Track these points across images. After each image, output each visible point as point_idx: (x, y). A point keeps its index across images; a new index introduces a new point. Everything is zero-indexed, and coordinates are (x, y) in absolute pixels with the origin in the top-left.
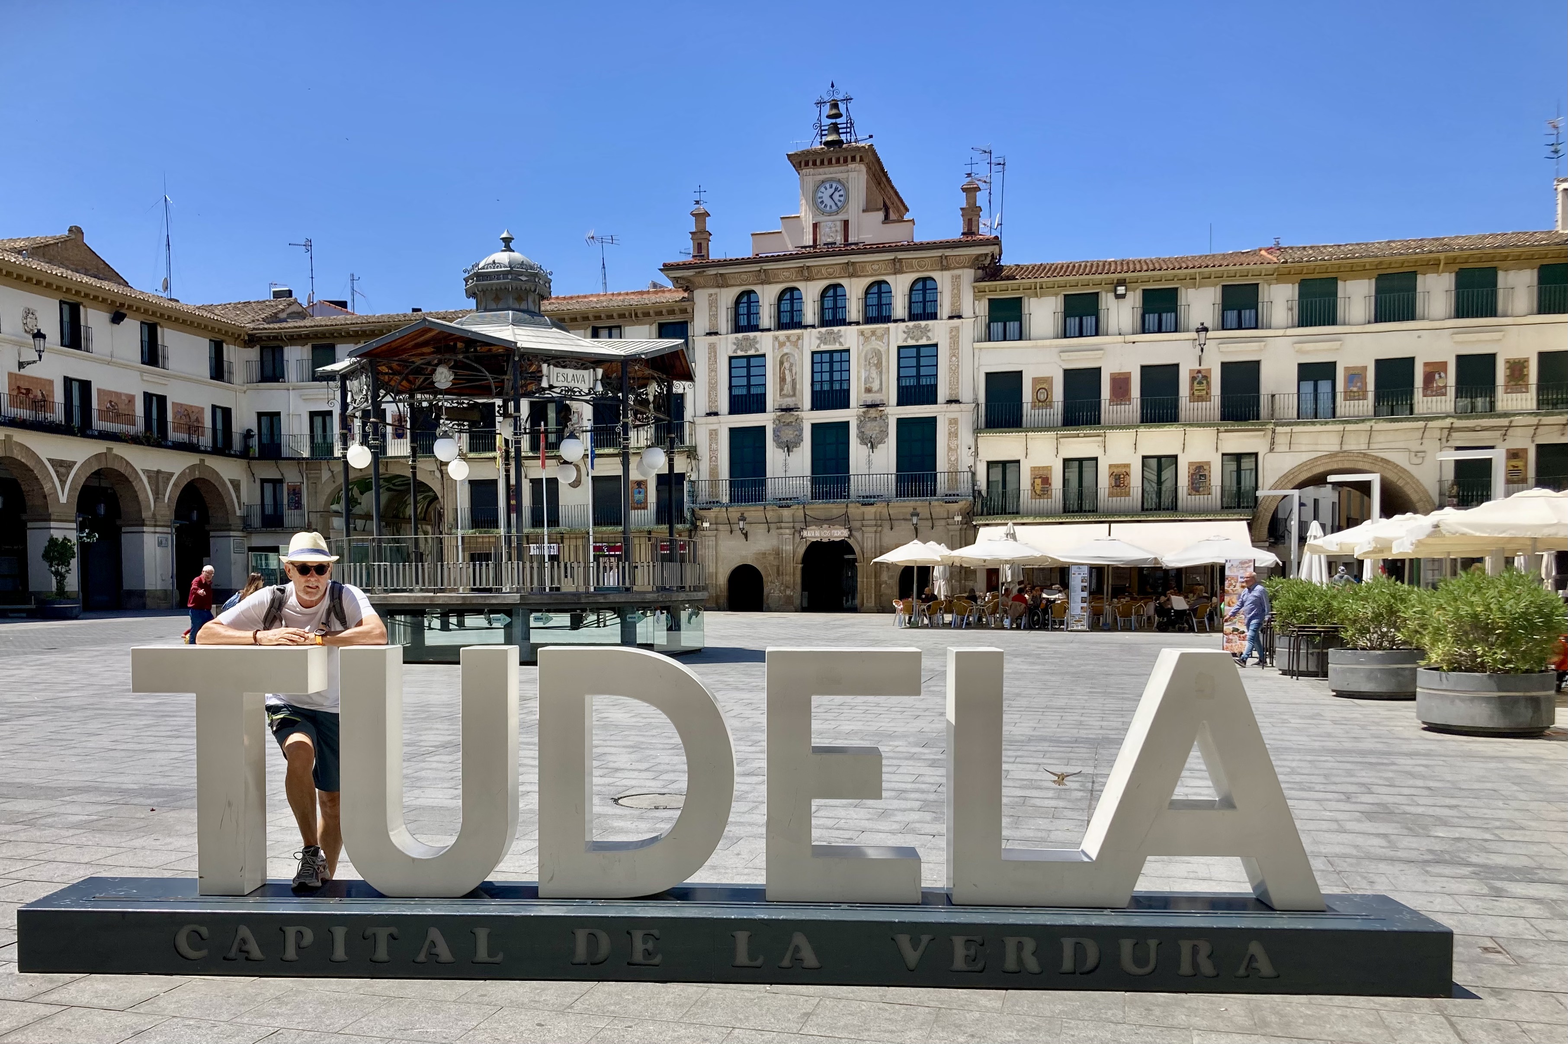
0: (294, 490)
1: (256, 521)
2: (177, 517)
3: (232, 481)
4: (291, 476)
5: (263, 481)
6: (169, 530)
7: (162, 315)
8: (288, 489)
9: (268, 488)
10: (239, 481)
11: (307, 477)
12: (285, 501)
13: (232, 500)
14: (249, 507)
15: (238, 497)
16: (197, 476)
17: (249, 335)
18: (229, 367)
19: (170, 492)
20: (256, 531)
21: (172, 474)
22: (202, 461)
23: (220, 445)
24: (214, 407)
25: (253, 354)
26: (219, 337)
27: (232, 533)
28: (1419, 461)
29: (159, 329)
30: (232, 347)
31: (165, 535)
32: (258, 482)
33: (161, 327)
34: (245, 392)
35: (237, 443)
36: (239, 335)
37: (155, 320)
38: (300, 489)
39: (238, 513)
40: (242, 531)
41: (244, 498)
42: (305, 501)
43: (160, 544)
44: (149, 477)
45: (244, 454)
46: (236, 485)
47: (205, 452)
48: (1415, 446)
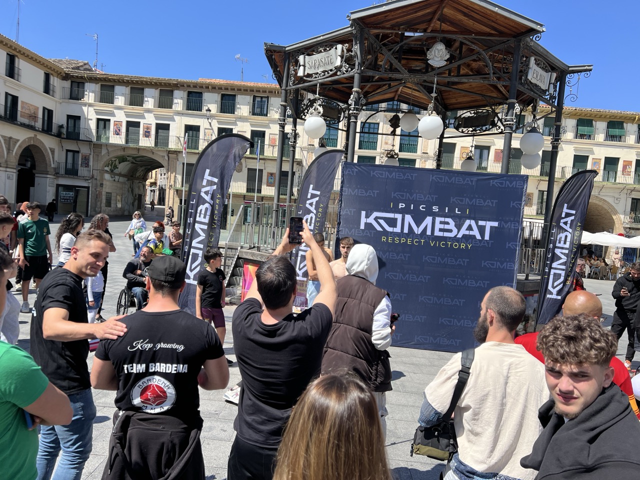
0: (85, 157)
1: (62, 171)
2: (19, 164)
3: (50, 149)
4: (85, 150)
5: (68, 151)
6: (15, 171)
7: (20, 51)
8: (82, 157)
9: (70, 155)
10: (54, 149)
11: (94, 152)
12: (80, 163)
13: (49, 158)
14: (59, 163)
15: (53, 158)
16: (32, 143)
17: (66, 74)
18: (53, 88)
19: (16, 150)
20: (62, 176)
21: (18, 140)
22: (36, 135)
23: (46, 128)
24: (44, 108)
25: (67, 84)
26: (49, 71)
27: (48, 176)
28: (618, 202)
29: (17, 59)
30: (56, 78)
31: (12, 173)
32: (65, 151)
33: (18, 58)
34: (61, 103)
35: (55, 130)
36: (61, 73)
37: (14, 53)
38: (89, 157)
39: (53, 166)
40: (54, 175)
41: (56, 158)
42: (91, 163)
43: (9, 178)
44: (5, 140)
45: (59, 135)
46: (53, 151)
47: (38, 131)
48: (617, 196)
